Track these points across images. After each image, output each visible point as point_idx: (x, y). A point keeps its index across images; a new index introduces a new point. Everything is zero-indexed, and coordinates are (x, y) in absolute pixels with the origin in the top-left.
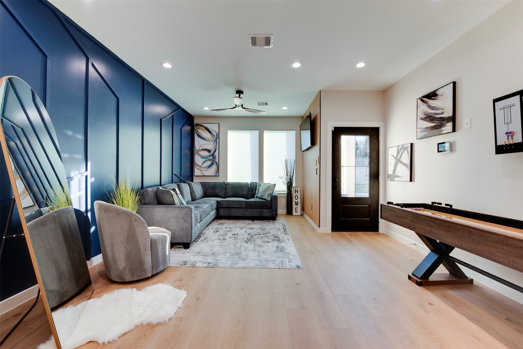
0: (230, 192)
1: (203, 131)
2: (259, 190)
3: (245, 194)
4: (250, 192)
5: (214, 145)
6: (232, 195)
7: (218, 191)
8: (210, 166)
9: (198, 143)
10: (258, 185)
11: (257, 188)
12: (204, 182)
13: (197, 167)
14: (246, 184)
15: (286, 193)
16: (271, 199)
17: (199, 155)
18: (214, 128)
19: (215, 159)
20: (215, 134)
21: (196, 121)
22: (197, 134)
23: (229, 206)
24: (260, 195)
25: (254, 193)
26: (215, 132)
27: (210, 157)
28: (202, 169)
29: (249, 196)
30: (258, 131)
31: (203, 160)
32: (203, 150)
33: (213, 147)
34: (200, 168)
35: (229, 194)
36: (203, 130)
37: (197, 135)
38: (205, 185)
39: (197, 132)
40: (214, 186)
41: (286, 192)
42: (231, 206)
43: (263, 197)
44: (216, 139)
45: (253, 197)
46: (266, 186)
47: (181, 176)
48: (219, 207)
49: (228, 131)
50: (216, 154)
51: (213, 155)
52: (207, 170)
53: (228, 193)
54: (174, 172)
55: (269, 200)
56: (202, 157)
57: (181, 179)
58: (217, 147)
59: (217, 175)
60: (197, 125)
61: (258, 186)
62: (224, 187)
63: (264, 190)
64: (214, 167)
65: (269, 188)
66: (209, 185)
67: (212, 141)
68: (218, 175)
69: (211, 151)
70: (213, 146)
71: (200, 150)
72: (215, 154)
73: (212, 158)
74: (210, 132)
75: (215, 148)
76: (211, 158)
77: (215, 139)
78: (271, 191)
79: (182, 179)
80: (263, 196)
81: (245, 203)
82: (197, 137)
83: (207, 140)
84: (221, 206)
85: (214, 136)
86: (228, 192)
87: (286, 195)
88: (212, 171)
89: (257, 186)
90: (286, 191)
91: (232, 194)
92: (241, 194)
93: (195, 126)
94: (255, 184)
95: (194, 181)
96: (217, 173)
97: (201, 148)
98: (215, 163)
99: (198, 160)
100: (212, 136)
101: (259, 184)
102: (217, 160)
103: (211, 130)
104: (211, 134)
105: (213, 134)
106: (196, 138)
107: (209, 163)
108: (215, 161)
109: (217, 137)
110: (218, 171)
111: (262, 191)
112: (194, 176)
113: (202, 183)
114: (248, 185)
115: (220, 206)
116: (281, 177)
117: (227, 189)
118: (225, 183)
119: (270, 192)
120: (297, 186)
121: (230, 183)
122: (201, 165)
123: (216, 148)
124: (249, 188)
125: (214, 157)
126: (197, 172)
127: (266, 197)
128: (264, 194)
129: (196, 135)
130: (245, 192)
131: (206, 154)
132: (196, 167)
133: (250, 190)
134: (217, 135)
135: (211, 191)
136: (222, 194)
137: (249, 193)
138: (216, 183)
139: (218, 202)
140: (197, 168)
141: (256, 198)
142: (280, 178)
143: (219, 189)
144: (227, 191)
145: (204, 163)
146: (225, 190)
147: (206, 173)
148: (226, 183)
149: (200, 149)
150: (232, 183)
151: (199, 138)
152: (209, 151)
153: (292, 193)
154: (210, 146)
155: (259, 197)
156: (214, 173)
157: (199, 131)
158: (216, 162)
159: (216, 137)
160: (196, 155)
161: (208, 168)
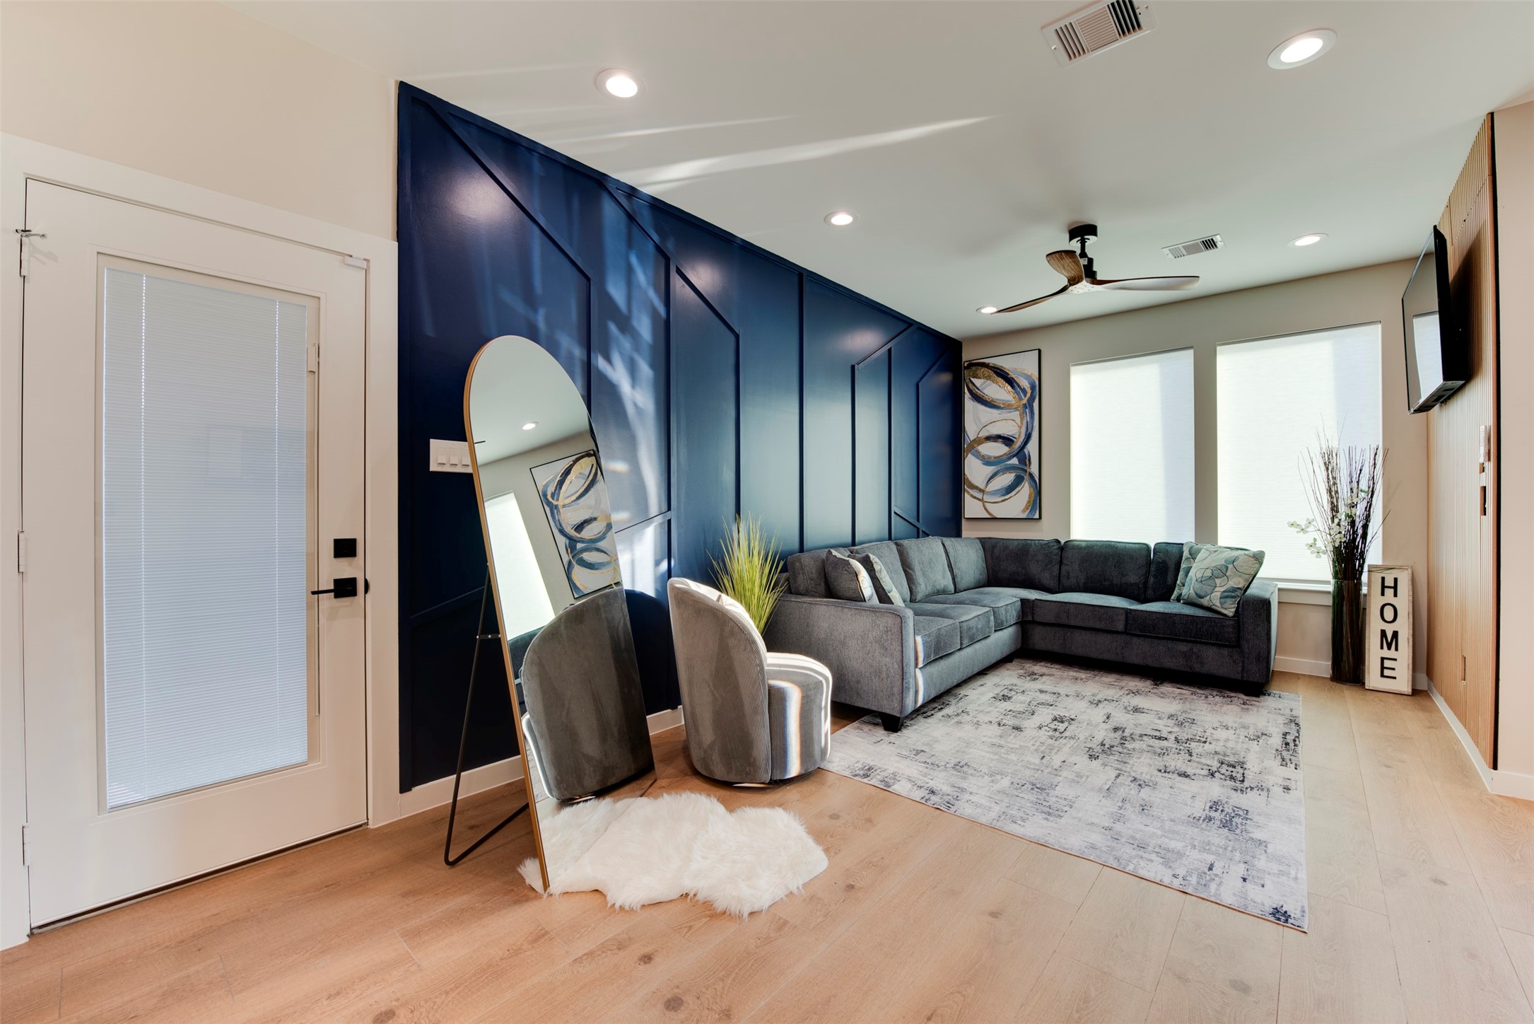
0: (1074, 571)
1: (989, 382)
2: (1190, 574)
3: (1135, 584)
4: (1155, 577)
5: (1022, 419)
6: (1084, 583)
7: (1034, 569)
8: (1010, 489)
9: (976, 419)
10: (1186, 554)
11: (1183, 566)
12: (990, 538)
13: (972, 492)
14: (1140, 549)
15: (1329, 593)
16: (1237, 611)
17: (979, 456)
18: (1021, 365)
19: (1026, 465)
20: (1025, 384)
21: (967, 355)
22: (970, 391)
23: (1064, 621)
24: (1192, 591)
25: (1170, 580)
26: (1028, 377)
27: (1010, 459)
28: (986, 498)
29: (1150, 592)
30: (1191, 353)
31: (990, 470)
32: (988, 438)
33: (1020, 427)
34: (979, 495)
35: (1073, 581)
36: (988, 378)
37: (970, 396)
38: (994, 547)
39: (970, 385)
40: (1023, 550)
41: (1330, 588)
42: (1072, 623)
43: (1205, 602)
44: (1032, 399)
45: (1165, 597)
46: (1219, 560)
47: (918, 520)
48: (1030, 618)
49: (1074, 370)
50: (1032, 448)
51: (1021, 454)
52: (1003, 501)
53: (1068, 578)
54: (893, 509)
55: (1230, 612)
56: (987, 461)
57: (918, 529)
58: (1033, 427)
59: (1035, 517)
60: (972, 365)
61: (1187, 559)
62: (1054, 557)
63: (1208, 573)
64: (1025, 490)
65: (1230, 566)
66: (1006, 548)
67: (1016, 409)
68: (1037, 516)
69: (1013, 441)
70: (1022, 422)
71: (979, 441)
72: (1026, 451)
73: (1017, 463)
74: (1011, 382)
75: (1027, 431)
76: (1015, 461)
77: (1025, 401)
78: (1240, 579)
79: (922, 528)
80: (1201, 597)
81: (1123, 617)
82: (972, 402)
83: (1002, 408)
84: (1038, 619)
85: (1024, 391)
86: (1068, 573)
87: (1329, 601)
88: (1017, 503)
89: (1181, 557)
90: (1328, 583)
91: (1082, 580)
92: (1116, 581)
93: (965, 368)
94: (1175, 550)
95: (965, 533)
96: (1033, 510)
97: (984, 434)
98: (1026, 477)
99: (974, 470)
100: (1018, 394)
101: (1193, 551)
102: (1034, 469)
103: (1012, 375)
104: (1013, 387)
105: (1019, 386)
106: (969, 405)
107: (1008, 478)
108: (1026, 471)
109: (1032, 393)
110: (1036, 501)
111: (1199, 575)
112: (963, 520)
113: (983, 541)
114: (1144, 553)
115: (1033, 617)
116: (1303, 523)
117: (1067, 562)
118: (1058, 542)
119: (1237, 582)
120: (1390, 563)
121: (1077, 543)
122: (982, 487)
123: (1029, 430)
124: (1149, 563)
125: (1024, 459)
126: (971, 507)
127: (1214, 599)
128: (1208, 589)
129: (967, 395)
130: (1133, 578)
131: (998, 449)
132: (968, 493)
133: (1153, 569)
134: (1033, 388)
135: (1010, 567)
136: (1046, 578)
137: (1152, 580)
138: (1029, 541)
139: (1024, 602)
140: (972, 496)
141: (1178, 600)
142: (1294, 530)
143: (1038, 561)
144: (1064, 568)
145: (992, 478)
146: (1057, 566)
147: (998, 511)
148: (1063, 542)
149: (979, 436)
150: (1084, 544)
151: (976, 403)
152: (1007, 441)
153: (1364, 590)
154: (1010, 424)
155: (1186, 597)
156: (1024, 511)
157: (977, 382)
158: (1031, 475)
159: (1028, 395)
160: (970, 455)
161: (1004, 495)
